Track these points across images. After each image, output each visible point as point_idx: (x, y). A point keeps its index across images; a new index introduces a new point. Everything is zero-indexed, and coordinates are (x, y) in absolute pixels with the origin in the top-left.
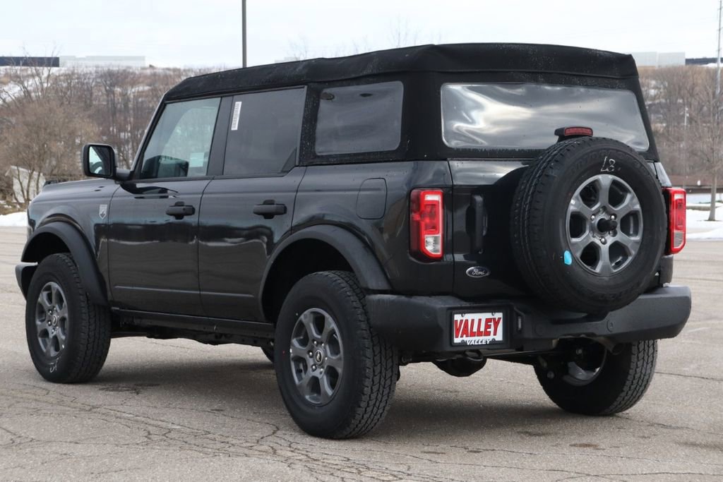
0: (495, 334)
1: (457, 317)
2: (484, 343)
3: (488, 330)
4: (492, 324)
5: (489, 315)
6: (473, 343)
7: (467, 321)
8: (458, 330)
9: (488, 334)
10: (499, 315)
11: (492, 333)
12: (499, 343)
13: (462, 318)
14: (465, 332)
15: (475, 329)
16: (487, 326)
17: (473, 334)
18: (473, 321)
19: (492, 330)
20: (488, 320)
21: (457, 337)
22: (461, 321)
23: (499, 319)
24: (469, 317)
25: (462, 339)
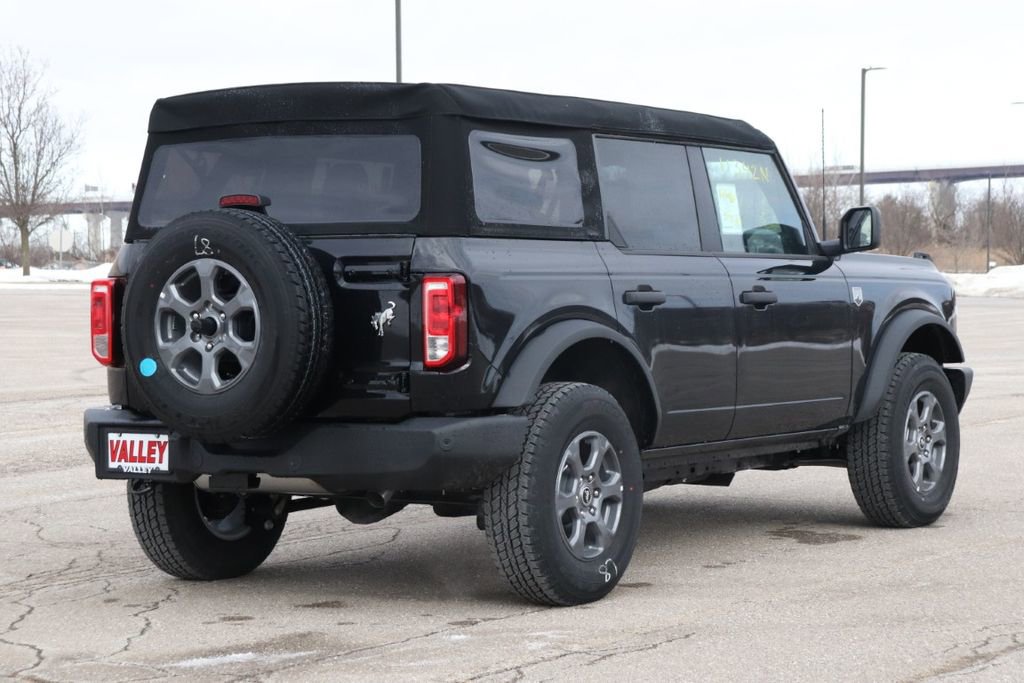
0: (161, 462)
1: (113, 437)
2: (144, 472)
3: (153, 456)
4: (157, 448)
5: (152, 437)
6: (131, 470)
7: (125, 442)
8: (114, 453)
9: (152, 461)
10: (164, 438)
11: (157, 460)
12: (163, 473)
13: (118, 438)
14: (123, 456)
15: (136, 453)
16: (151, 452)
17: (133, 460)
18: (132, 443)
19: (157, 456)
20: (151, 444)
21: (113, 460)
22: (118, 442)
23: (165, 443)
24: (127, 437)
25: (119, 464)
